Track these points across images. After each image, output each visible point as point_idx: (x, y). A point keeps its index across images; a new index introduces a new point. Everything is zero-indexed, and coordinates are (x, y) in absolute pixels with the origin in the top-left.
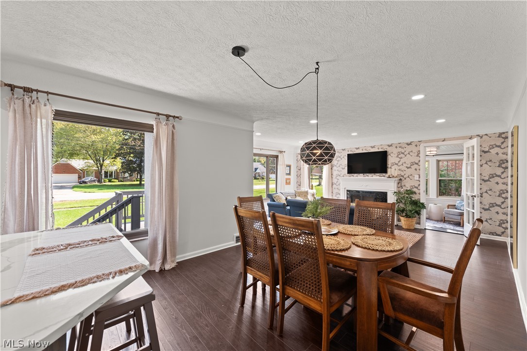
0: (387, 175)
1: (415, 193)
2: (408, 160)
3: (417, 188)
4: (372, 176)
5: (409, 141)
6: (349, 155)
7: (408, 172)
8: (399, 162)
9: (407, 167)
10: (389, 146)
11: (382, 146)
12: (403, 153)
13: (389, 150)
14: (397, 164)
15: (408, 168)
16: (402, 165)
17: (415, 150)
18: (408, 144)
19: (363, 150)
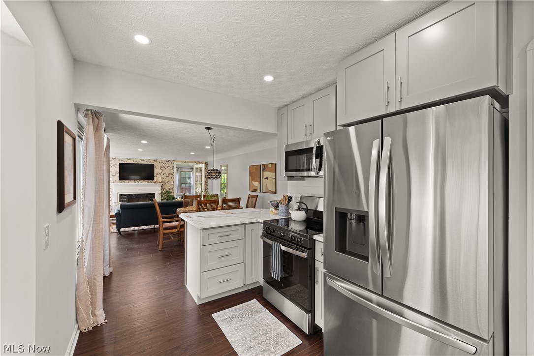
0: (153, 181)
1: (171, 193)
2: (167, 171)
3: (172, 189)
4: (142, 182)
5: (168, 160)
6: (120, 164)
7: (167, 179)
8: (161, 172)
9: (166, 176)
10: (155, 161)
11: (150, 161)
12: (164, 167)
13: (155, 163)
14: (160, 174)
16: (163, 174)
17: (171, 166)
18: (167, 162)
19: (133, 161)
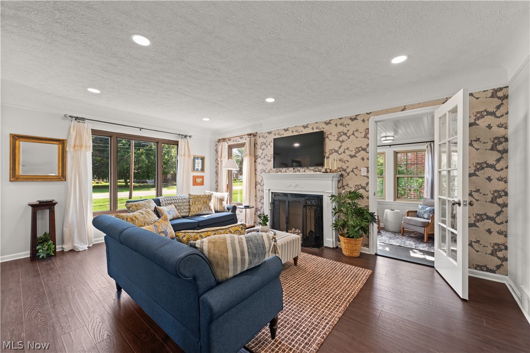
0: (324, 169)
1: (362, 197)
2: (352, 144)
3: (364, 188)
4: (305, 171)
5: (353, 115)
6: (275, 140)
7: (353, 163)
8: (340, 148)
9: (350, 156)
10: (327, 123)
11: (318, 125)
12: (345, 134)
13: (326, 129)
14: (337, 152)
15: (352, 157)
16: (344, 152)
17: (362, 127)
18: (352, 119)
19: (292, 132)
